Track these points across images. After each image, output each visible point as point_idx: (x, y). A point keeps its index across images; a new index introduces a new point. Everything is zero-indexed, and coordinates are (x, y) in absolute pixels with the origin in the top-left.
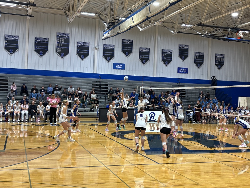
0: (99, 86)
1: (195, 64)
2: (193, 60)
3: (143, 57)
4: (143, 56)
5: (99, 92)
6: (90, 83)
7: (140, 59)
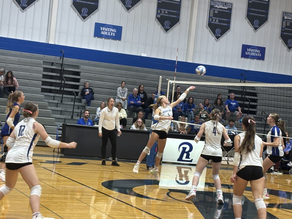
3: (165, 13)
7: (157, 17)
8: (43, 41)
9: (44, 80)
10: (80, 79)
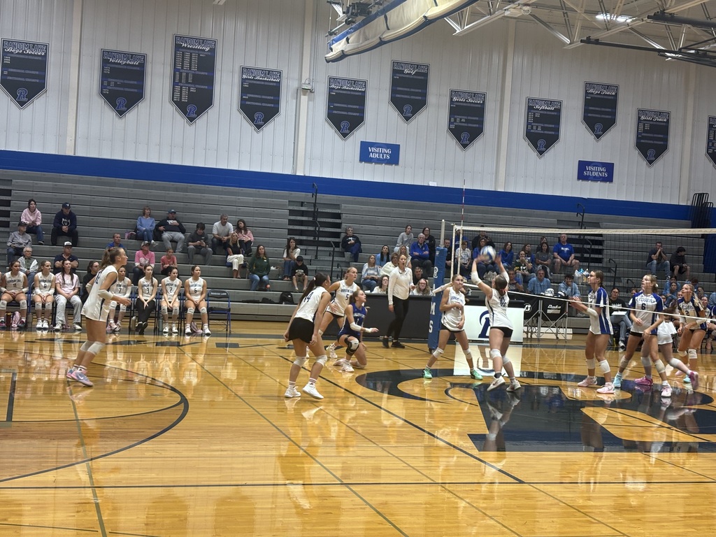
0: (311, 219)
1: (637, 152)
2: (631, 138)
3: (461, 122)
4: (461, 119)
5: (311, 238)
6: (281, 207)
7: (449, 128)
8: (288, 171)
9: (291, 227)
10: (341, 223)
